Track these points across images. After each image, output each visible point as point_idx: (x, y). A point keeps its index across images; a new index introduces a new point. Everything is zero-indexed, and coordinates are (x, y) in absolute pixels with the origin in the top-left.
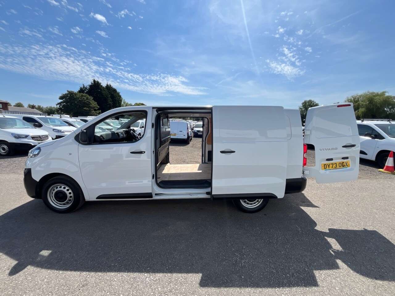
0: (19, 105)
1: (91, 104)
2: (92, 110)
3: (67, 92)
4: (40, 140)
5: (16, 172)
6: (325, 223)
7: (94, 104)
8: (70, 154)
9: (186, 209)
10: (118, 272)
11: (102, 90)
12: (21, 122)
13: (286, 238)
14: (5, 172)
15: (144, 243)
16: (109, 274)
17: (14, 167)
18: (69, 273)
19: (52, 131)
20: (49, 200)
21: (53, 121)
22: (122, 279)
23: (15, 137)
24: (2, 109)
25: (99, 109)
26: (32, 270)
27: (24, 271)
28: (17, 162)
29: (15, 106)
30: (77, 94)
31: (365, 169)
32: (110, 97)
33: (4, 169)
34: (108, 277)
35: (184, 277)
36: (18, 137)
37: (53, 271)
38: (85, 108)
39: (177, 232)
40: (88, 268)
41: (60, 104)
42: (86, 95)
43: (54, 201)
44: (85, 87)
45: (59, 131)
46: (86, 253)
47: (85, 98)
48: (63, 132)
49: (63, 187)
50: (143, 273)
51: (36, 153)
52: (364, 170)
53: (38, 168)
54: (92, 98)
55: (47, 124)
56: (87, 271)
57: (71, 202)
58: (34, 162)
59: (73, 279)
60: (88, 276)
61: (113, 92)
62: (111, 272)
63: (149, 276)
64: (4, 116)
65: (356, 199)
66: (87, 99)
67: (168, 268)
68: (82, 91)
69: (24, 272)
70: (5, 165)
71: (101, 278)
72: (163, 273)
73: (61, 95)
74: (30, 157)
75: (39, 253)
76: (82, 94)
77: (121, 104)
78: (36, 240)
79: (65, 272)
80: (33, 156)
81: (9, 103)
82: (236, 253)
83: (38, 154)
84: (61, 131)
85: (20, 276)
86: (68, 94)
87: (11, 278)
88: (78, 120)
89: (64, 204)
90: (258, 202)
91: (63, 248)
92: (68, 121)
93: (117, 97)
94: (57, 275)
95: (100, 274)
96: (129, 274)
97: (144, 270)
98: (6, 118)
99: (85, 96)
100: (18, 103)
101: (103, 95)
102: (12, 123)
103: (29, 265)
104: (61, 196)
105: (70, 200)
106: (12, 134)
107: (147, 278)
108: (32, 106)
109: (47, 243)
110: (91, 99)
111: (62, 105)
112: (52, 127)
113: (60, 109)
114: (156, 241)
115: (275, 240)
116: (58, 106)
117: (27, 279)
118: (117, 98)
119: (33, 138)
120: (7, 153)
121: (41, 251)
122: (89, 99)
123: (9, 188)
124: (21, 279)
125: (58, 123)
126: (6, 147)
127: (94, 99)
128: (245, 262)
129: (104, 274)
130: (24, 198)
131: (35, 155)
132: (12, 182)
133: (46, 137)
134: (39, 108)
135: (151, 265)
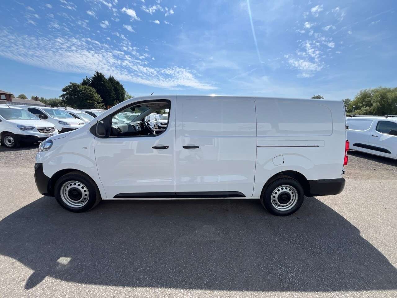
0: (22, 97)
1: (94, 97)
2: (96, 103)
3: (70, 84)
4: (46, 132)
5: (23, 165)
6: (368, 229)
7: (97, 97)
8: (85, 149)
9: (210, 210)
10: (149, 287)
11: (105, 83)
12: (26, 113)
13: (330, 247)
14: (12, 165)
15: (172, 250)
16: (139, 289)
17: (21, 159)
18: (92, 287)
19: (58, 123)
20: (62, 198)
21: (58, 113)
22: (156, 296)
23: (21, 129)
24: (6, 101)
25: (102, 102)
26: (50, 282)
27: (41, 283)
28: (23, 155)
29: (18, 98)
30: (80, 86)
31: (390, 169)
32: (114, 90)
33: (11, 162)
34: (139, 293)
35: (227, 296)
36: (24, 128)
37: (74, 284)
38: (88, 101)
39: (206, 237)
40: (114, 281)
41: (63, 96)
42: (89, 87)
43: (67, 199)
44: (88, 79)
45: (65, 123)
46: (109, 261)
47: (89, 91)
48: (69, 124)
49: (77, 184)
50: (179, 289)
51: (48, 147)
52: (388, 169)
53: (51, 163)
54: (95, 90)
55: (52, 116)
56: (113, 285)
57: (86, 201)
58: (45, 156)
59: (98, 295)
60: (116, 292)
61: (116, 84)
62: (141, 286)
63: (186, 293)
64: (9, 107)
65: (391, 202)
66: (90, 91)
67: (205, 282)
68: (85, 83)
69: (42, 285)
70: (12, 157)
71: (130, 294)
72: (201, 289)
73: (64, 87)
74: (40, 151)
75: (57, 260)
76: (85, 86)
77: (124, 97)
78: (51, 244)
79: (88, 286)
80: (44, 150)
81: (12, 94)
82: (279, 265)
83: (50, 147)
84: (67, 123)
85: (37, 289)
86: (71, 86)
87: (27, 292)
88: (83, 113)
89: (79, 203)
90: (290, 205)
91: (82, 254)
92: (73, 113)
93: (120, 89)
94: (79, 289)
95: (129, 289)
96: (162, 290)
97: (178, 285)
98: (11, 109)
99: (88, 89)
100: (21, 95)
101: (106, 88)
102: (17, 114)
103: (47, 276)
104: (75, 194)
105: (85, 199)
106: (18, 125)
107: (184, 295)
108: (36, 97)
109: (64, 248)
110: (94, 92)
111: (66, 97)
112: (57, 119)
113: (63, 101)
114: (185, 248)
115: (319, 250)
116: (61, 98)
117: (45, 294)
118: (120, 91)
119: (39, 130)
120: (13, 145)
121: (58, 258)
122: (92, 91)
123: (17, 183)
124: (39, 294)
125: (63, 114)
126: (11, 139)
127: (97, 92)
128: (293, 276)
129: (134, 289)
130: (34, 194)
131: (46, 149)
132: (20, 176)
133: (53, 129)
134: (43, 100)
135: (186, 278)
